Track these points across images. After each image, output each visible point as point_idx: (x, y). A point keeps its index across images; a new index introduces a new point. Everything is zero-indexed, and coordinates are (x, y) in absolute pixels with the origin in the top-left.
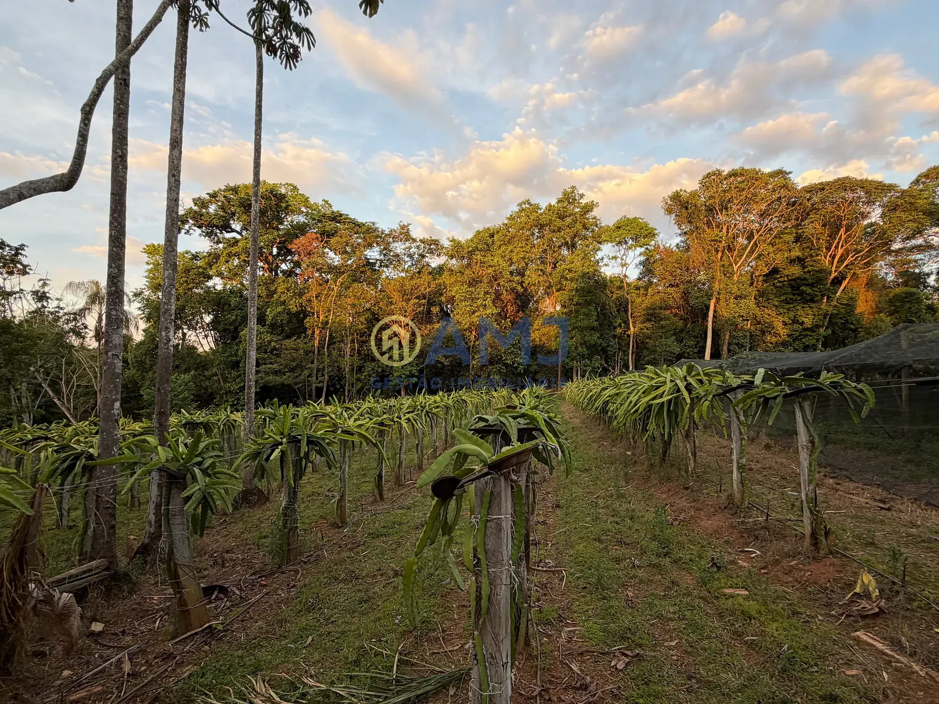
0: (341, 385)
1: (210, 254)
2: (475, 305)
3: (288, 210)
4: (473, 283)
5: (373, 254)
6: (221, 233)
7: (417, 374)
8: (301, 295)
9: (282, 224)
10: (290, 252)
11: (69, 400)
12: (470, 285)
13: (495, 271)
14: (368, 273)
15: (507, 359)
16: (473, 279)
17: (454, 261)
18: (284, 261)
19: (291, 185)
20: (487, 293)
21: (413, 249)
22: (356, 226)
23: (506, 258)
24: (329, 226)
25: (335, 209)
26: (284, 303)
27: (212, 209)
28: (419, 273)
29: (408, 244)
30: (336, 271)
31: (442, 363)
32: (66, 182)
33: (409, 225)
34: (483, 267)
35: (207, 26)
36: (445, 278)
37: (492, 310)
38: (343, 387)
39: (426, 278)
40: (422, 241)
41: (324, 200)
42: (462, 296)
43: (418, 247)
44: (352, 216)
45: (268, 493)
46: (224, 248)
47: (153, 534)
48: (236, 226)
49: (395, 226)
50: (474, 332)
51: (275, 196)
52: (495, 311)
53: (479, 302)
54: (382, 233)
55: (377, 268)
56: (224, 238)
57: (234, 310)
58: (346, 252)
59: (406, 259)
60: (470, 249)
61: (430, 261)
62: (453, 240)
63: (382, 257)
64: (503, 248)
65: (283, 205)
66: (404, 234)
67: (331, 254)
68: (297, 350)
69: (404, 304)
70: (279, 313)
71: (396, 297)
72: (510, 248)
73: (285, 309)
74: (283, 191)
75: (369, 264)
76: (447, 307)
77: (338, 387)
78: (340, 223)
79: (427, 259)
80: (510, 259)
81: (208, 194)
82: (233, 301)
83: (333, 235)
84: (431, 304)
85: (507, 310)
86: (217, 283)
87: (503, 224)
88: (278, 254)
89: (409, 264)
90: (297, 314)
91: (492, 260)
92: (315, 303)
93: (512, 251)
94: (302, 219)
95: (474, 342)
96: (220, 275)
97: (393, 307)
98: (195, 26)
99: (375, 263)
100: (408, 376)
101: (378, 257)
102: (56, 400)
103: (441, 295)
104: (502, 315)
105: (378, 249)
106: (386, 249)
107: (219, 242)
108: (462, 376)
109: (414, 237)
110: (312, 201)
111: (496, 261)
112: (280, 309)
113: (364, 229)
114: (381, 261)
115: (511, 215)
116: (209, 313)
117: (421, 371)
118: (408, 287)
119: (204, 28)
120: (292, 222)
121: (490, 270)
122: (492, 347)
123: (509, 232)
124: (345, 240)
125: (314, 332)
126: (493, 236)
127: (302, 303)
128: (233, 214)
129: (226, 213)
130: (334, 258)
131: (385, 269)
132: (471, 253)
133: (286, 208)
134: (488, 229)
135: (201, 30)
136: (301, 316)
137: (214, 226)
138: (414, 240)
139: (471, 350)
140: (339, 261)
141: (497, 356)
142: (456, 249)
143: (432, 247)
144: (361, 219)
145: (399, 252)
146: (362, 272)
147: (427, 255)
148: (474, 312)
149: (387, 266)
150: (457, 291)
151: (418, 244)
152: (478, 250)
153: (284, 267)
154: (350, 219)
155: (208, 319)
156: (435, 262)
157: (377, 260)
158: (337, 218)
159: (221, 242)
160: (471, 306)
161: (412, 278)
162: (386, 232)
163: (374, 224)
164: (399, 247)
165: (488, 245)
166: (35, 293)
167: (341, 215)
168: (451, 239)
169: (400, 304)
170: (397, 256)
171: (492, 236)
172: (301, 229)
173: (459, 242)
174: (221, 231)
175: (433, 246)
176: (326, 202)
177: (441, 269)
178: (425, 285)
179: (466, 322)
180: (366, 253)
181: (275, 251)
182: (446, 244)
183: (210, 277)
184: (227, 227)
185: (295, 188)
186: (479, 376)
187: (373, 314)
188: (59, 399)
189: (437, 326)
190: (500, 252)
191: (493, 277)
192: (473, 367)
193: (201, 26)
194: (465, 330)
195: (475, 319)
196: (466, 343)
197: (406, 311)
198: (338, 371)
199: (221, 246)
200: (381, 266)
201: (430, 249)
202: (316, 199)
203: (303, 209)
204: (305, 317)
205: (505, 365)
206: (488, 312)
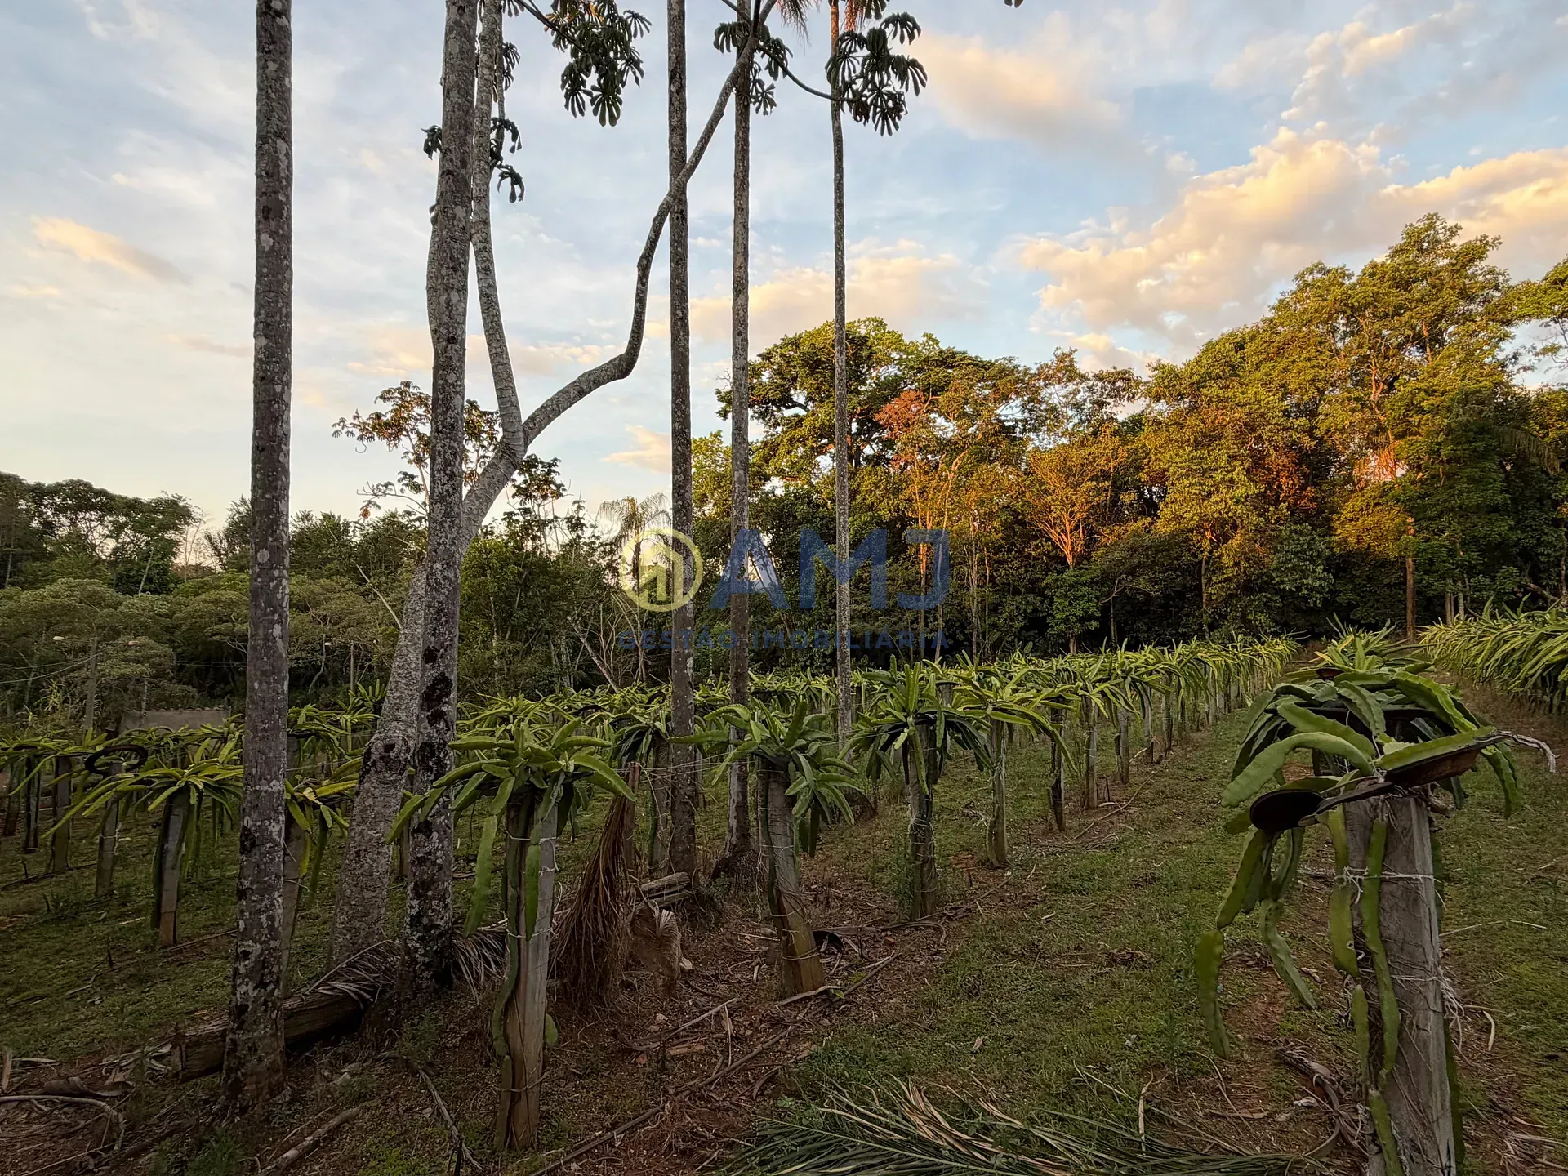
0: (965, 635)
1: (765, 444)
2: (1210, 482)
3: (871, 361)
4: (1204, 440)
5: (1011, 411)
6: (779, 410)
7: (1098, 614)
8: (897, 491)
9: (863, 383)
10: (877, 427)
11: (608, 658)
12: (1197, 445)
13: (1250, 413)
14: (1004, 445)
15: (1282, 582)
16: (1204, 435)
17: (1162, 406)
18: (869, 441)
19: (874, 320)
20: (1233, 457)
21: (1081, 394)
22: (980, 369)
23: (1274, 386)
24: (936, 375)
25: (943, 346)
26: (871, 507)
27: (766, 377)
28: (1095, 434)
29: (1071, 387)
30: (950, 447)
31: (1148, 594)
32: (623, 366)
33: (1072, 352)
34: (1225, 407)
35: (773, 104)
36: (1147, 438)
37: (1246, 488)
38: (968, 638)
39: (1108, 442)
40: (1099, 377)
41: (925, 335)
42: (1183, 468)
43: (1091, 389)
44: (972, 353)
45: (875, 802)
46: (785, 433)
47: (735, 846)
48: (799, 397)
49: (1048, 358)
50: (1208, 534)
51: (852, 341)
52: (1254, 490)
53: (1218, 476)
54: (1026, 374)
55: (1018, 435)
56: (783, 418)
57: (801, 523)
58: (965, 415)
59: (1070, 413)
60: (1196, 377)
61: (1114, 410)
62: (1160, 367)
63: (1026, 415)
64: (1265, 367)
65: (865, 353)
66: (1065, 369)
67: (940, 421)
68: (893, 580)
69: (1070, 492)
70: (865, 523)
71: (1054, 480)
72: (1281, 366)
73: (873, 517)
74: (863, 331)
75: (1006, 430)
76: (1150, 491)
77: (961, 638)
78: (952, 367)
79: (1108, 409)
80: (1283, 386)
81: (760, 355)
82: (800, 510)
83: (942, 389)
84: (1119, 487)
85: (1280, 486)
86: (776, 486)
87: (1264, 321)
88: (860, 432)
89: (1076, 420)
90: (893, 521)
91: (1243, 393)
92: (919, 504)
93: (1285, 370)
94: (893, 371)
95: (1211, 552)
96: (780, 473)
97: (1049, 499)
98: (757, 110)
99: (1014, 427)
100: (1081, 620)
101: (1020, 416)
102: (595, 659)
103: (1139, 469)
104: (1269, 498)
105: (1019, 402)
106: (1033, 400)
107: (776, 424)
108: (1187, 615)
109: (1083, 372)
110: (907, 340)
111: (1251, 393)
112: (866, 517)
113: (993, 372)
114: (1025, 421)
115: (1281, 301)
116: (768, 531)
117: (1105, 610)
118: (1076, 460)
119: (768, 109)
120: (878, 378)
121: (1240, 413)
122: (1248, 560)
123: (1277, 333)
124: (962, 394)
125: (918, 550)
126: (1242, 348)
127: (898, 506)
128: (794, 379)
129: (784, 379)
130: (946, 428)
131: (1032, 435)
132: (1197, 386)
133: (869, 357)
134: (1232, 335)
135: (765, 113)
136: (899, 526)
137: (770, 401)
138: (1084, 378)
139: (1195, 571)
140: (954, 431)
141: (1260, 576)
142: (1168, 383)
143: (1117, 384)
144: (987, 356)
145: (1056, 401)
146: (992, 445)
147: (1109, 400)
148: (1210, 494)
149: (1036, 430)
150: (1172, 459)
151: (1090, 383)
152: (1210, 378)
153: (868, 450)
154: (970, 358)
155: (767, 539)
156: (1123, 411)
157: (1017, 421)
158: (948, 360)
159: (779, 425)
160: (1201, 484)
161: (1082, 444)
162: (1032, 372)
163: (1010, 360)
164: (1055, 394)
165: (1232, 366)
166: (569, 519)
167: (954, 354)
168: (1155, 365)
169: (1062, 493)
170: (1054, 408)
171: (1240, 347)
172: (891, 388)
173: (1172, 369)
174: (779, 408)
175: (1120, 383)
176: (929, 337)
177: (1136, 423)
178: (1107, 454)
179: (1191, 516)
180: (998, 411)
181: (854, 427)
182: (1144, 374)
183: (767, 478)
184: (786, 401)
185: (881, 324)
186: (1224, 617)
187: (1015, 514)
188: (598, 658)
189: (1133, 526)
190: (1258, 375)
191: (1246, 424)
192: (1210, 600)
193: (765, 106)
194: (1191, 531)
195: (1210, 508)
196: (1194, 555)
197: (1073, 505)
198: (960, 613)
199: (779, 429)
200: (1025, 430)
201: (1112, 390)
202: (913, 335)
203: (895, 355)
204: (904, 527)
205: (1283, 594)
206: (1237, 493)
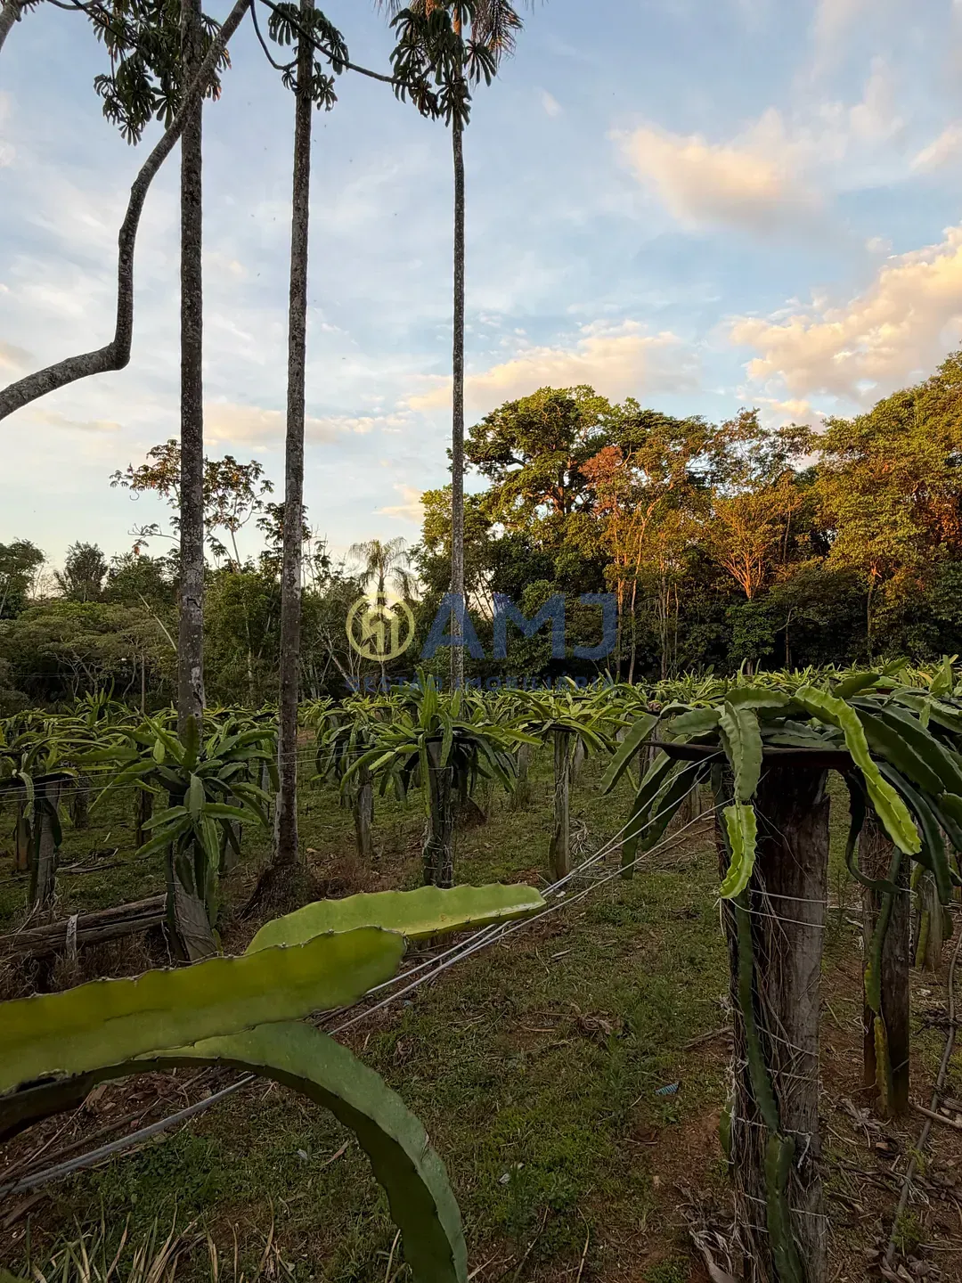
0: (654, 658)
1: (489, 495)
2: (876, 524)
3: (579, 422)
4: (870, 488)
5: (700, 465)
6: (503, 467)
7: (772, 641)
8: (597, 535)
9: (572, 441)
10: (585, 480)
11: (355, 674)
12: (865, 491)
13: (913, 462)
14: (693, 494)
15: (939, 613)
16: (872, 482)
17: (835, 457)
18: (577, 493)
19: (584, 387)
20: (897, 502)
21: (765, 449)
22: (674, 428)
23: (939, 437)
24: (634, 434)
25: (643, 409)
26: (576, 548)
27: (490, 436)
28: (775, 484)
29: (755, 443)
30: (644, 495)
31: (816, 623)
33: (755, 411)
34: (891, 458)
36: (821, 487)
37: (910, 529)
38: (657, 660)
39: (785, 491)
40: (781, 434)
41: (628, 400)
42: (851, 511)
43: (773, 445)
44: (667, 415)
45: (486, 811)
46: (505, 485)
48: (517, 454)
49: (733, 416)
50: (874, 571)
51: (561, 405)
52: (915, 531)
53: (883, 519)
54: (713, 431)
55: (707, 485)
56: (506, 473)
57: (515, 562)
58: (660, 468)
59: (753, 465)
60: (864, 432)
61: (793, 463)
62: (833, 423)
63: (714, 467)
64: (930, 422)
65: (572, 415)
66: (748, 427)
67: (641, 474)
69: (748, 533)
70: (570, 562)
71: (735, 524)
72: (946, 419)
73: (577, 556)
74: (574, 397)
75: (692, 479)
76: (825, 534)
77: (651, 660)
78: (649, 427)
79: (787, 461)
80: (947, 438)
81: (484, 419)
82: (514, 550)
83: (640, 445)
84: (795, 529)
85: (941, 528)
87: (933, 380)
88: (571, 485)
89: (759, 472)
90: (593, 562)
91: (908, 444)
92: (616, 545)
93: (949, 424)
94: (598, 431)
95: (875, 587)
96: (501, 519)
97: (730, 540)
99: (704, 479)
100: (757, 646)
101: (707, 468)
102: (344, 674)
103: (813, 514)
104: (931, 537)
105: (707, 456)
106: (720, 455)
107: (500, 479)
108: (853, 643)
109: (765, 429)
110: (612, 404)
111: (915, 444)
112: (571, 556)
113: (683, 429)
114: (714, 474)
115: (948, 362)
116: (491, 569)
117: (779, 637)
118: (753, 506)
120: (586, 437)
121: (904, 462)
122: (908, 594)
123: (944, 391)
124: (655, 449)
125: (616, 585)
126: (911, 405)
127: (599, 547)
128: (513, 439)
129: (505, 439)
130: (643, 478)
131: (719, 485)
132: (865, 439)
133: (576, 419)
134: (903, 394)
136: (600, 564)
137: (493, 458)
138: (765, 434)
139: (861, 602)
140: (648, 481)
141: (919, 608)
142: (840, 437)
143: (796, 440)
144: (680, 417)
145: (739, 455)
146: (684, 494)
147: (788, 454)
148: (873, 536)
149: (722, 480)
150: (840, 504)
151: (772, 439)
152: (880, 431)
153: (579, 500)
154: (666, 418)
155: (489, 575)
156: (801, 463)
157: (706, 473)
158: (646, 420)
159: (503, 479)
160: (866, 526)
161: (762, 493)
162: (718, 429)
163: (698, 418)
164: (741, 449)
165: (900, 421)
166: (317, 558)
167: (651, 415)
168: (829, 421)
169: (741, 534)
170: (738, 462)
171: (909, 404)
172: (597, 445)
173: (843, 424)
174: (501, 463)
175: (798, 438)
176: (631, 401)
177: (811, 474)
178: (786, 502)
179: (857, 553)
180: (688, 464)
181: (566, 480)
182: (820, 430)
183: (489, 524)
184: (506, 458)
185: (590, 391)
186: (886, 644)
187: (702, 554)
188: (348, 674)
189: (804, 564)
190: (923, 428)
191: (910, 473)
192: (873, 630)
194: (858, 568)
195: (873, 547)
196: (860, 589)
197: (752, 545)
198: (649, 638)
199: (503, 482)
200: (712, 481)
201: (792, 445)
202: (616, 400)
203: (601, 417)
204: (604, 566)
205: (941, 625)
206: (900, 533)
